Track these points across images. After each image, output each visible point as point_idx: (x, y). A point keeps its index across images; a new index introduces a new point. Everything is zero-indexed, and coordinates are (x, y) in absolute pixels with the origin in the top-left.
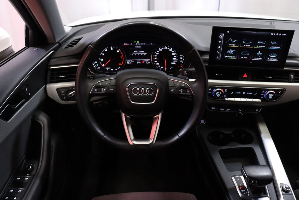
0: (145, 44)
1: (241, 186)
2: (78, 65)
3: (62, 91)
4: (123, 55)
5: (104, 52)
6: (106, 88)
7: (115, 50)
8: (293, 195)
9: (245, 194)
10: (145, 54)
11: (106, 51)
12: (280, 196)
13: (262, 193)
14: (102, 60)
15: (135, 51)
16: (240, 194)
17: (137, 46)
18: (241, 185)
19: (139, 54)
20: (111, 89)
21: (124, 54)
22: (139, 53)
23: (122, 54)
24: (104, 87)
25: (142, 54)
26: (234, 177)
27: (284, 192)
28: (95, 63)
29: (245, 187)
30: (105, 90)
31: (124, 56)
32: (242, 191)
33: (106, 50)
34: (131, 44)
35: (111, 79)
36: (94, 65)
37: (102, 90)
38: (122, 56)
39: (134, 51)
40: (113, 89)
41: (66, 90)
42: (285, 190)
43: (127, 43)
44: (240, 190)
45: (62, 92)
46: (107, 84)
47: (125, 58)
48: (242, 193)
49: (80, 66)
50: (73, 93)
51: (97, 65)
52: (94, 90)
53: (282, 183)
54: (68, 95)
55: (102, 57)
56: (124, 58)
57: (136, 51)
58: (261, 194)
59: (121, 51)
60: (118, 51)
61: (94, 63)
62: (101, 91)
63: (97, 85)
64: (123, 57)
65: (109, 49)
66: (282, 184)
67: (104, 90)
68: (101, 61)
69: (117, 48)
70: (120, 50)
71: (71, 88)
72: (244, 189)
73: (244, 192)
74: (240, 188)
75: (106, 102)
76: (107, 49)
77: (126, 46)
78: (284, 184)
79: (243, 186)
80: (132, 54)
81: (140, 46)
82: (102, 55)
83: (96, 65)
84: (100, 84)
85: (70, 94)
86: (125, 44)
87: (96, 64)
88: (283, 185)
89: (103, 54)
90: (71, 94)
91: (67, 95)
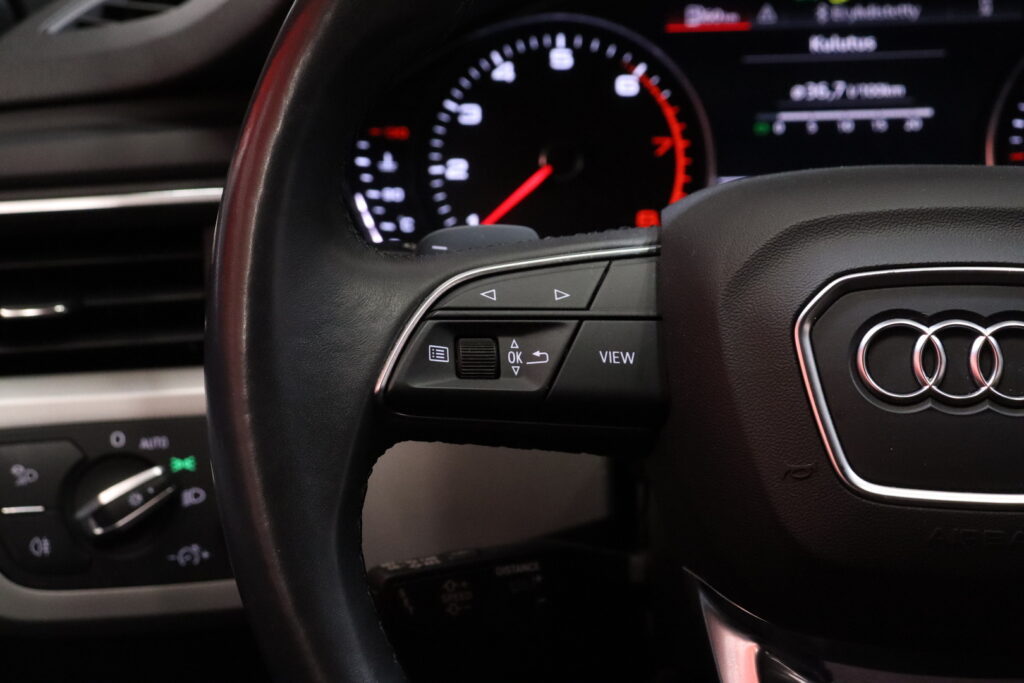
0: (910, 11)
2: (214, 193)
3: (17, 470)
4: (676, 128)
5: (484, 91)
6: (559, 337)
7: (595, 72)
10: (915, 117)
11: (502, 84)
14: (457, 169)
15: (803, 81)
17: (827, 31)
19: (846, 120)
20: (610, 357)
21: (687, 116)
22: (843, 103)
23: (670, 113)
24: (528, 325)
25: (880, 118)
28: (380, 202)
30: (542, 357)
31: (692, 132)
33: (505, 72)
34: (767, 15)
35: (611, 259)
36: (378, 220)
37: (514, 357)
38: (666, 132)
39: (798, 93)
40: (629, 358)
41: (67, 452)
43: (727, 9)
45: (22, 474)
46: (560, 296)
47: (695, 152)
49: (231, 197)
50: (141, 489)
51: (407, 224)
52: (422, 352)
54: (83, 513)
55: (460, 141)
56: (688, 152)
57: (818, 91)
59: (662, 86)
60: (627, 86)
61: (371, 204)
62: (496, 369)
63: (451, 301)
64: (681, 145)
65: (533, 64)
67: (527, 356)
68: (450, 186)
69: (619, 55)
70: (648, 74)
71: (118, 440)
75: (525, 568)
76: (517, 60)
77: (706, 34)
80: (771, 123)
81: (860, 29)
82: (455, 116)
83: (388, 226)
84: (490, 295)
85: (107, 496)
86: (698, 17)
87: (392, 211)
89: (472, 114)
90: (122, 505)
91: (74, 509)
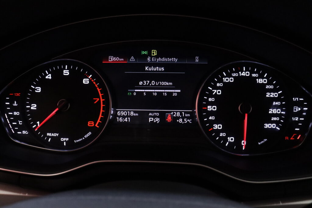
4: (101, 95)
5: (43, 83)
7: (76, 77)
10: (175, 92)
11: (48, 80)
14: (34, 107)
15: (142, 80)
17: (150, 65)
19: (155, 92)
21: (104, 91)
22: (154, 87)
23: (99, 90)
25: (165, 92)
28: (12, 116)
31: (105, 97)
33: (49, 77)
34: (132, 58)
36: (11, 121)
38: (98, 96)
39: (141, 83)
43: (121, 57)
47: (106, 103)
51: (20, 122)
55: (35, 98)
56: (104, 103)
57: (147, 83)
59: (96, 82)
60: (86, 81)
61: (9, 116)
64: (102, 100)
68: (32, 111)
69: (83, 71)
70: (92, 78)
77: (114, 64)
80: (133, 92)
81: (160, 65)
82: (34, 90)
83: (15, 123)
86: (112, 59)
87: (16, 118)
89: (39, 90)
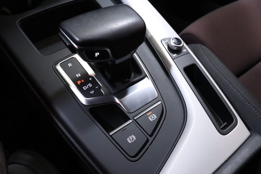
1: (80, 79)
8: (189, 53)
9: (92, 92)
12: (170, 66)
13: (133, 75)
16: (83, 99)
18: (78, 75)
26: (59, 64)
27: (174, 54)
29: (91, 77)
32: (85, 88)
42: (175, 48)
44: (80, 88)
48: (85, 94)
53: (163, 38)
58: (129, 77)
66: (164, 40)
72: (88, 82)
73: (89, 89)
74: (79, 82)
78: (169, 39)
79: (85, 75)
88: (167, 41)
